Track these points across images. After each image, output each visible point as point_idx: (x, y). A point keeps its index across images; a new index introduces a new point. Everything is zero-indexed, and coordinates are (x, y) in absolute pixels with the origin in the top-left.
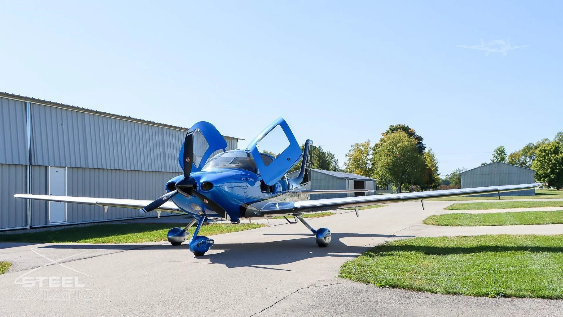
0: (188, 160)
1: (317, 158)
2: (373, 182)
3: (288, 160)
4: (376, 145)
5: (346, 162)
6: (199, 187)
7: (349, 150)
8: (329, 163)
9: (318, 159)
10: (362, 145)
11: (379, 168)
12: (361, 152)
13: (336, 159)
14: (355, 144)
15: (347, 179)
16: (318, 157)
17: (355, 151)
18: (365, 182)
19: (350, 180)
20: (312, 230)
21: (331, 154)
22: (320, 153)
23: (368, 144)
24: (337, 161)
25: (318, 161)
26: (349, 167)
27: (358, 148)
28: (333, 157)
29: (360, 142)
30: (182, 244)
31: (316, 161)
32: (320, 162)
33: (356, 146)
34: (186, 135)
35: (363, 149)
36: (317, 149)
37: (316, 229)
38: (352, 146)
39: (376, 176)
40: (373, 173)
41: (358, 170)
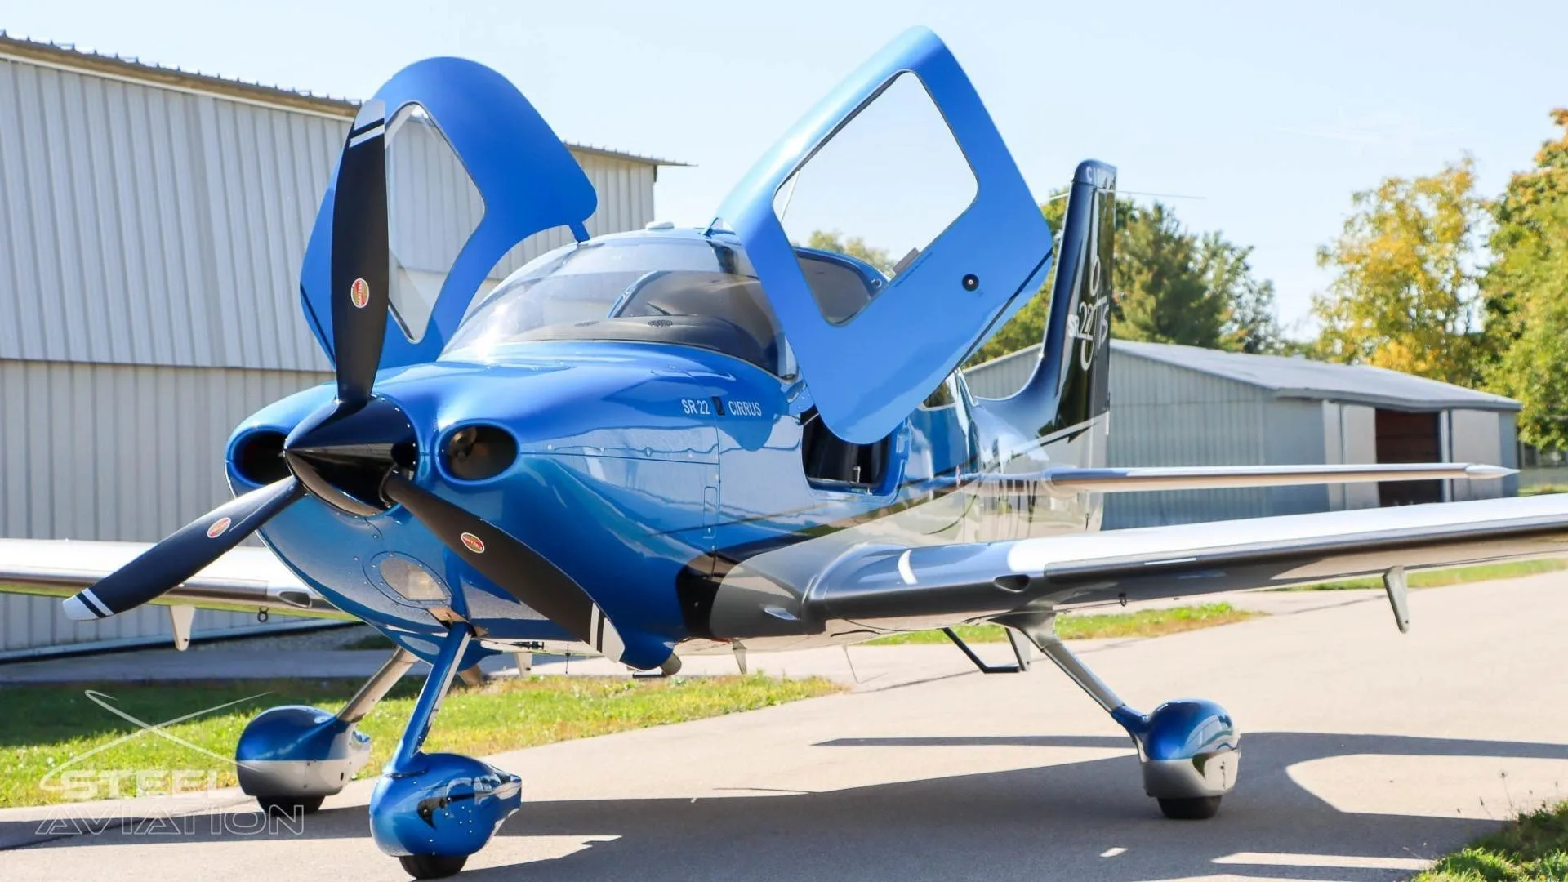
0: (360, 294)
1: (1139, 272)
2: (1495, 416)
3: (970, 288)
4: (1517, 185)
5: (1327, 295)
6: (427, 457)
7: (1343, 219)
8: (1214, 306)
9: (1147, 277)
10: (1426, 186)
11: (1537, 327)
12: (1421, 230)
13: (1258, 274)
14: (1377, 185)
15: (1333, 401)
16: (1149, 264)
17: (1381, 221)
18: (1444, 416)
19: (1347, 409)
20: (1122, 715)
21: (1227, 246)
22: (1160, 240)
23: (1465, 182)
24: (1268, 288)
25: (1152, 288)
26: (1340, 326)
27: (1400, 206)
28: (1239, 268)
30: (328, 803)
31: (1138, 292)
32: (1161, 295)
33: (1384, 194)
34: (348, 142)
35: (1427, 207)
36: (1145, 215)
37: (1145, 708)
38: (1357, 197)
39: (1514, 380)
40: (1496, 359)
41: (1400, 343)
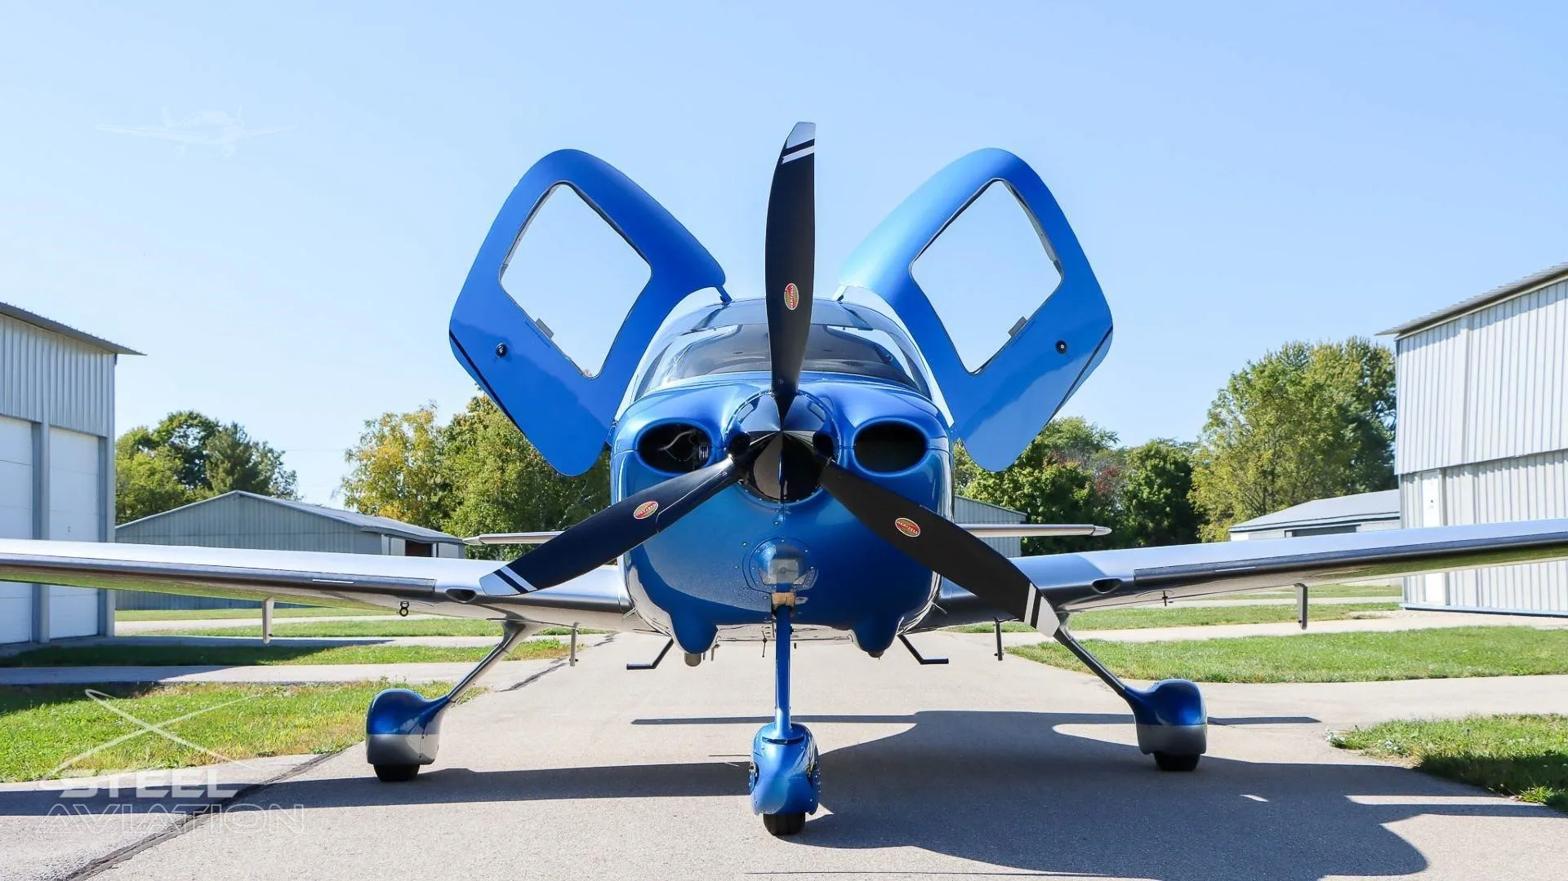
0: (792, 297)
1: (223, 462)
2: (457, 546)
3: (1061, 351)
4: (457, 422)
5: (350, 477)
7: (360, 435)
8: (266, 481)
9: (227, 465)
10: (407, 418)
11: (471, 500)
12: (405, 444)
13: (287, 468)
14: (379, 417)
15: (386, 535)
16: (228, 457)
17: (382, 438)
18: (434, 546)
19: (393, 539)
20: (1126, 694)
21: (271, 451)
22: (236, 444)
23: (430, 418)
24: (293, 475)
25: (229, 472)
26: (357, 495)
27: (393, 429)
28: (276, 462)
29: (399, 411)
31: (222, 475)
32: (236, 476)
33: (384, 423)
34: (781, 159)
35: (409, 432)
36: (226, 429)
38: (368, 423)
39: (457, 529)
40: (446, 515)
41: (392, 505)
